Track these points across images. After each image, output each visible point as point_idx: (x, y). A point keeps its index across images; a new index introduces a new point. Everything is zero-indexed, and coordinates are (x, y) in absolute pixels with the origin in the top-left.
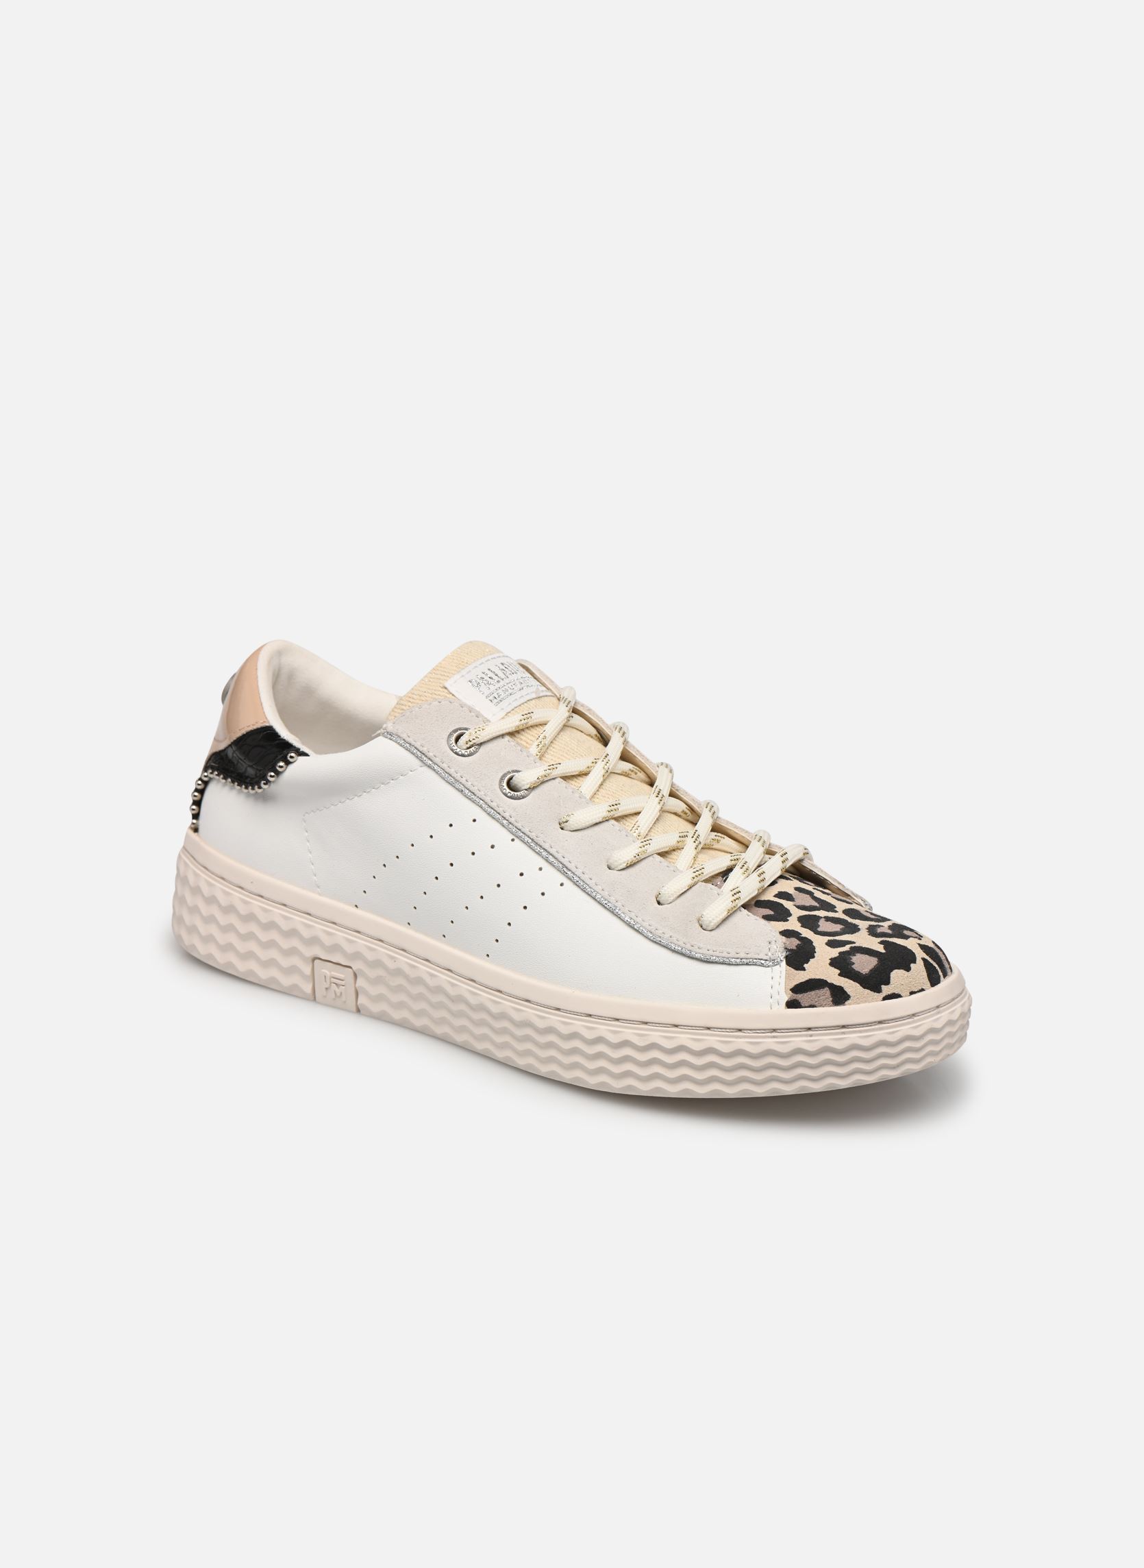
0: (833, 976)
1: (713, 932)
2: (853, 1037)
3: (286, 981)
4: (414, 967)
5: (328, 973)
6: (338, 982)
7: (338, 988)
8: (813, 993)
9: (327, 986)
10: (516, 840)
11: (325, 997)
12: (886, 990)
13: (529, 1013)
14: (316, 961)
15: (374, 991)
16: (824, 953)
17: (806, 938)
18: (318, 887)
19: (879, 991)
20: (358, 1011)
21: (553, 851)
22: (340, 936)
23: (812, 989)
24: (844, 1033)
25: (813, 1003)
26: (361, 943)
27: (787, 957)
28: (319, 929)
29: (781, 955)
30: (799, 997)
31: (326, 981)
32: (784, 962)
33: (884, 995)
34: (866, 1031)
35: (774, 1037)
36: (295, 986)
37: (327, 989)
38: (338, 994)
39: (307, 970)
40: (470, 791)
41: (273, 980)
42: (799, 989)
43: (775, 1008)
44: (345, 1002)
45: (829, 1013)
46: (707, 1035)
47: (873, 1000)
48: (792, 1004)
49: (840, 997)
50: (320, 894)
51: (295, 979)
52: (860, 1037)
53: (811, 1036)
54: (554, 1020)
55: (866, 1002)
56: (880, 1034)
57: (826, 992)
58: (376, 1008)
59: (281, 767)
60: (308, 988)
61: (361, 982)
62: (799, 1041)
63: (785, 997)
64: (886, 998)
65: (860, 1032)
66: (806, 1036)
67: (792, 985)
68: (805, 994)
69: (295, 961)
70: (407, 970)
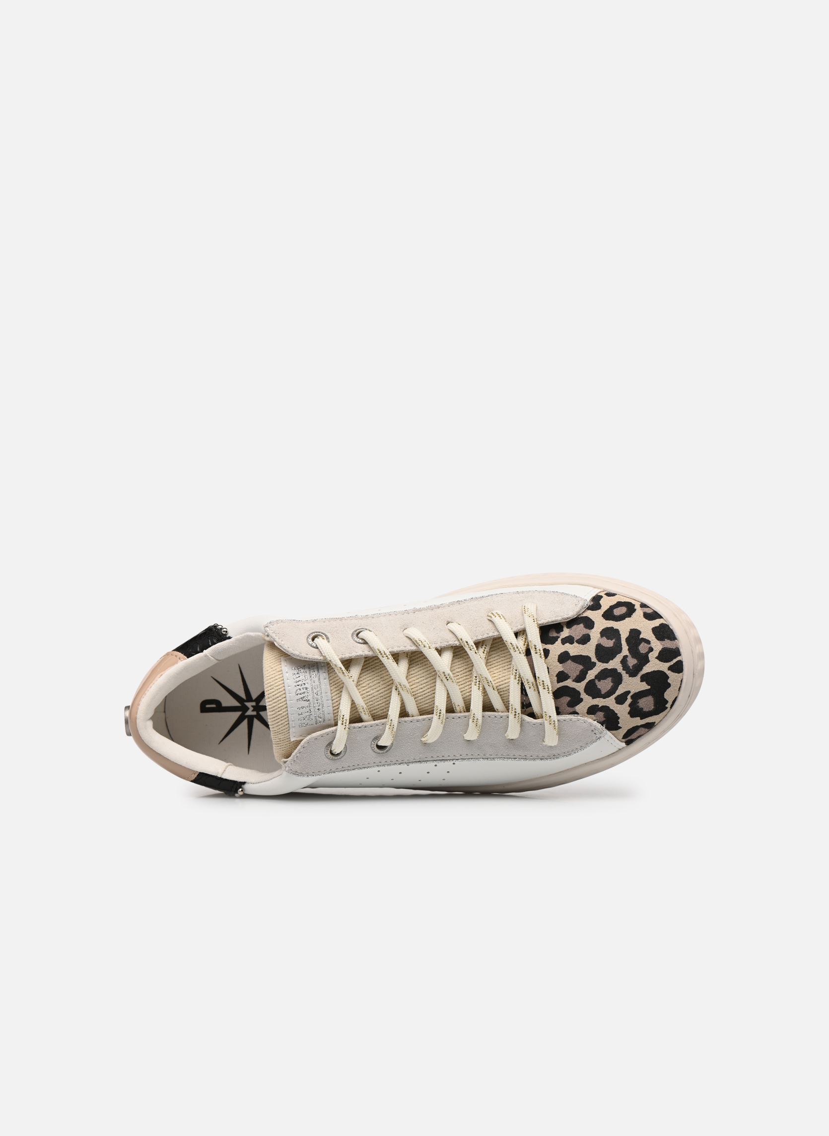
0: (638, 721)
8: (635, 734)
16: (622, 711)
17: (603, 706)
25: (639, 736)
27: (604, 726)
29: (601, 727)
32: (605, 730)
42: (626, 736)
48: (629, 744)
49: (649, 726)
57: (641, 730)
63: (623, 743)
67: (621, 737)
68: (632, 737)
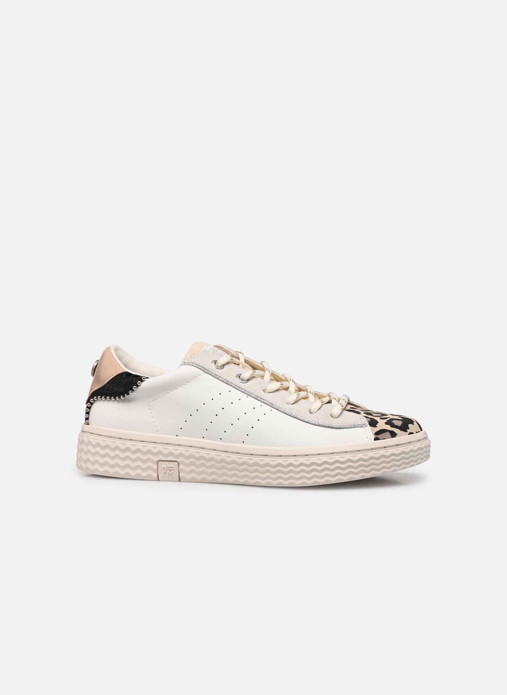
0: (388, 427)
1: (338, 418)
2: (401, 449)
3: (144, 474)
4: (208, 454)
5: (165, 466)
6: (170, 469)
7: (170, 472)
8: (383, 434)
9: (165, 472)
10: (249, 396)
11: (163, 477)
12: (409, 431)
13: (267, 460)
14: (159, 462)
15: (188, 469)
16: (381, 422)
17: (371, 418)
18: (158, 431)
19: (407, 431)
20: (180, 480)
21: (264, 399)
22: (171, 449)
23: (382, 433)
24: (398, 447)
25: (384, 438)
26: (182, 450)
27: (369, 424)
28: (161, 448)
29: (367, 423)
30: (378, 436)
31: (164, 470)
32: (369, 425)
33: (409, 433)
34: (406, 446)
35: (373, 452)
36: (149, 475)
37: (164, 473)
38: (170, 474)
39: (155, 467)
40: (226, 380)
41: (138, 475)
42: (377, 433)
43: (370, 441)
44: (173, 477)
45: (390, 441)
46: (346, 455)
47: (405, 435)
48: (376, 439)
49: (393, 435)
50: (159, 434)
51: (149, 472)
52: (404, 448)
53: (386, 450)
54: (279, 460)
55: (403, 435)
56: (410, 447)
57: (388, 433)
58: (188, 477)
59: (139, 383)
60: (155, 475)
61: (181, 467)
62: (382, 452)
63: (373, 437)
64: (409, 434)
65: (404, 447)
66: (385, 450)
67: (375, 432)
68: (380, 435)
69: (149, 464)
70: (205, 455)
